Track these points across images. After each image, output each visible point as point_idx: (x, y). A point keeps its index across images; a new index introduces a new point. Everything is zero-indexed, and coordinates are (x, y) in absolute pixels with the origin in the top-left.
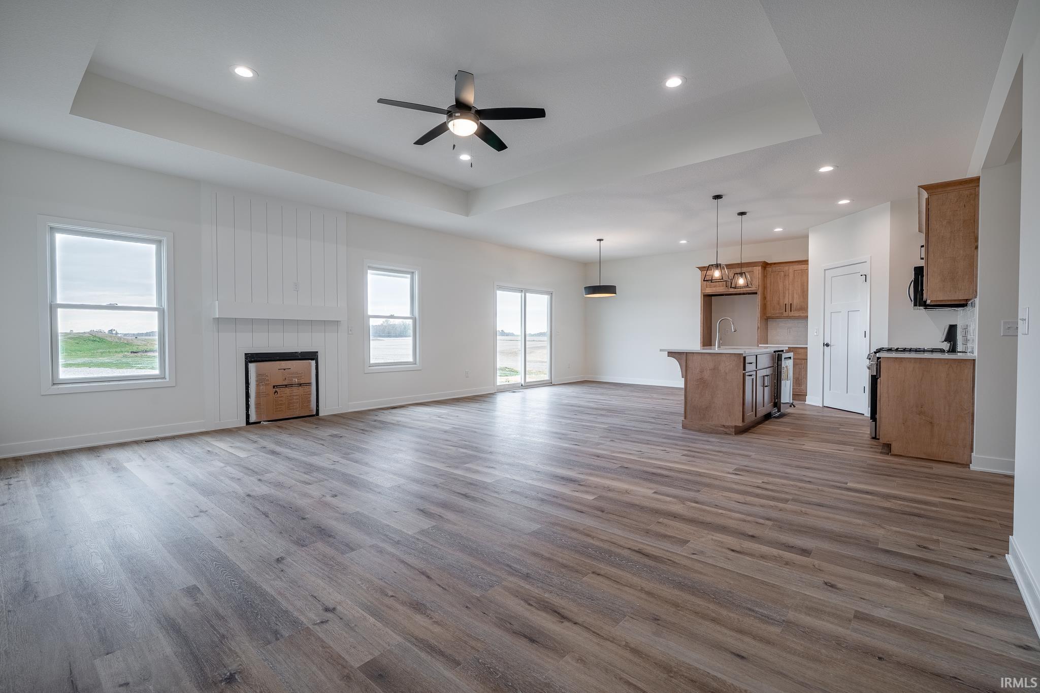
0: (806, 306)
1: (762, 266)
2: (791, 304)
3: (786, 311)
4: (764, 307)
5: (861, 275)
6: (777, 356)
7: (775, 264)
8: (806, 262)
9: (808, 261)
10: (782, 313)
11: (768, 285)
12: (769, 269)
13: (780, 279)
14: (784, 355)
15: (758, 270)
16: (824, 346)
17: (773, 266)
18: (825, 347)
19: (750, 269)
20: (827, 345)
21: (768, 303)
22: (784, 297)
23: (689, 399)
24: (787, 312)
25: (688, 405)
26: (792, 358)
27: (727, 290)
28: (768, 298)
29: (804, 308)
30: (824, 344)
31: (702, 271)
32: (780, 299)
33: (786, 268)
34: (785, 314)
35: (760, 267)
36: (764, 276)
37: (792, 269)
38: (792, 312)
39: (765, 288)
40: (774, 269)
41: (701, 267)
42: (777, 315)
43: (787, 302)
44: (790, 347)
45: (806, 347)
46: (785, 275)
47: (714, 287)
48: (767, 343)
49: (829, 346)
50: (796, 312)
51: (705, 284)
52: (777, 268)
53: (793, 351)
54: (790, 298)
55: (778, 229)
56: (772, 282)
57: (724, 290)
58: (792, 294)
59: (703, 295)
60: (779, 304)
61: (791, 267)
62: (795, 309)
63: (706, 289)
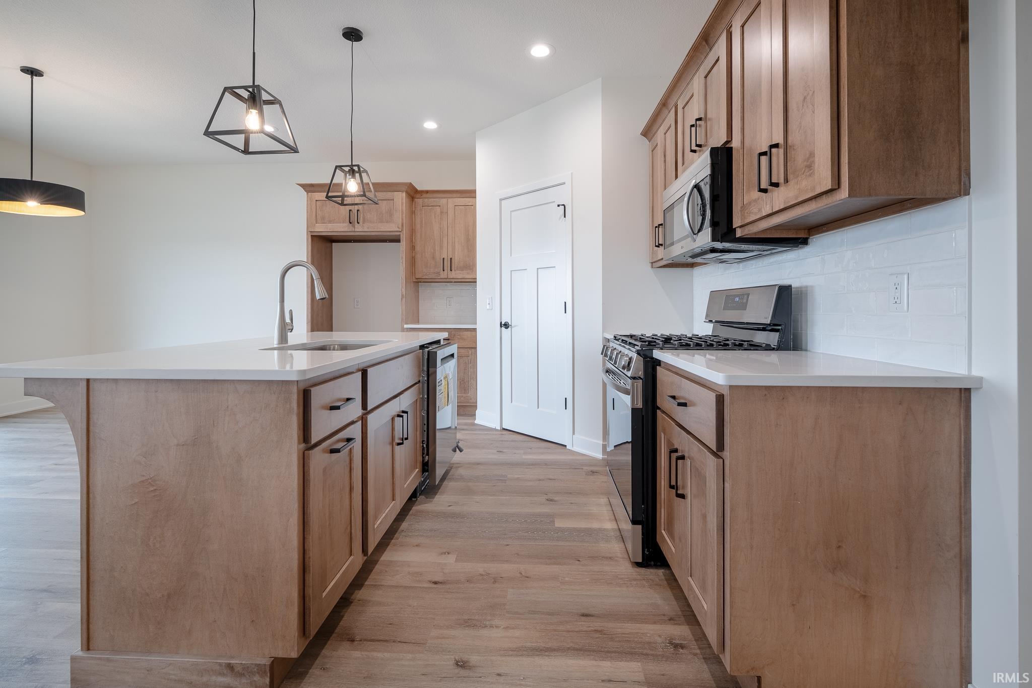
0: (471, 264)
1: (407, 192)
2: (451, 259)
3: (444, 271)
4: (412, 263)
5: (559, 206)
6: (426, 357)
7: (427, 192)
8: (472, 194)
9: (474, 192)
10: (438, 273)
11: (418, 226)
12: (419, 201)
13: (435, 217)
14: (441, 354)
15: (401, 198)
16: (501, 327)
17: (425, 195)
18: (503, 328)
19: (389, 195)
20: (506, 326)
21: (418, 256)
22: (441, 247)
23: (99, 565)
24: (446, 271)
25: (98, 589)
26: (456, 356)
27: (351, 229)
28: (418, 248)
29: (470, 266)
30: (501, 323)
31: (308, 192)
32: (434, 250)
33: (444, 201)
34: (443, 275)
35: (405, 195)
36: (412, 212)
37: (452, 202)
38: (453, 272)
39: (412, 232)
40: (426, 200)
41: (312, 185)
42: (430, 276)
43: (445, 256)
44: (451, 332)
45: (475, 330)
46: (442, 212)
47: (330, 222)
48: (418, 322)
49: (509, 329)
50: (458, 272)
51: (313, 216)
52: (430, 200)
53: (454, 335)
54: (450, 249)
55: (430, 125)
56: (423, 222)
57: (346, 229)
58: (452, 243)
59: (311, 236)
60: (434, 258)
61: (450, 200)
62: (457, 267)
63: (315, 225)
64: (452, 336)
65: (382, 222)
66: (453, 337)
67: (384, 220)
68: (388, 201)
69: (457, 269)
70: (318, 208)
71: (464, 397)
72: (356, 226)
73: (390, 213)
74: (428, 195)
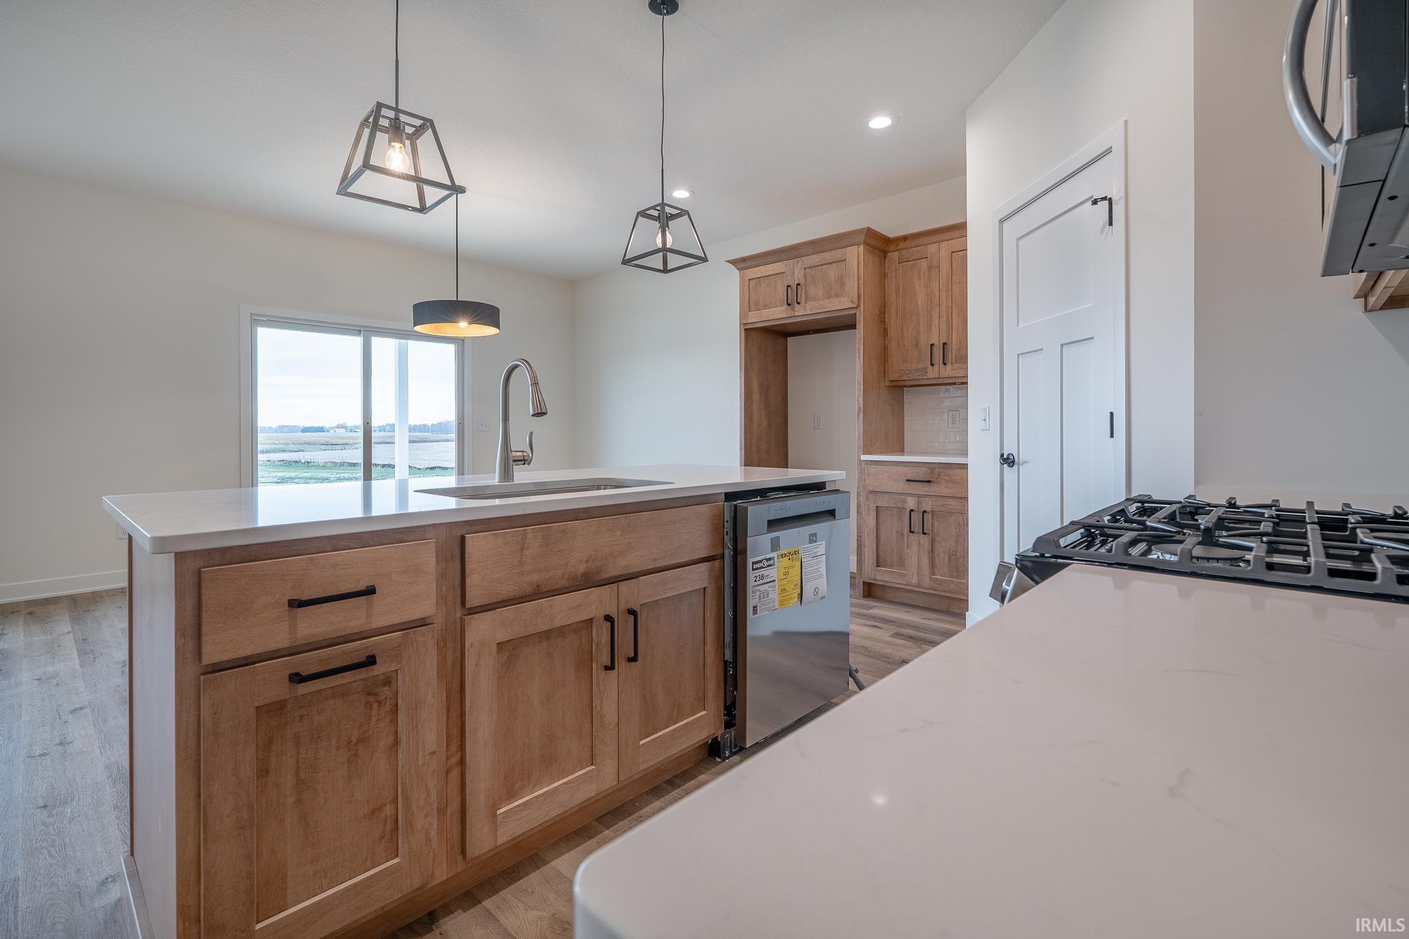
1: (865, 243)
2: (945, 344)
3: (933, 365)
4: (882, 357)
5: (1095, 203)
7: (906, 238)
10: (924, 370)
11: (891, 296)
12: (894, 256)
13: (919, 278)
15: (855, 255)
16: (1001, 462)
17: (902, 245)
18: (1005, 465)
19: (838, 254)
20: (1010, 461)
21: (893, 346)
22: (929, 326)
24: (936, 367)
27: (791, 313)
28: (892, 332)
30: (1002, 455)
31: (739, 269)
32: (918, 332)
33: (933, 248)
34: (932, 373)
35: (862, 248)
36: (879, 272)
38: (949, 367)
39: (883, 307)
40: (904, 252)
41: (743, 260)
42: (912, 376)
43: (934, 340)
44: (935, 468)
45: (964, 467)
46: (930, 268)
47: (766, 307)
48: (901, 451)
49: (1015, 467)
50: (956, 366)
51: (749, 303)
52: (911, 250)
53: (939, 475)
54: (944, 328)
55: (880, 122)
56: (901, 288)
57: (784, 315)
58: (947, 316)
59: (745, 329)
60: (917, 345)
61: (943, 245)
62: (956, 357)
63: (748, 314)
64: (936, 476)
65: (829, 297)
66: (937, 479)
67: (833, 294)
68: (838, 263)
69: (956, 361)
70: (751, 290)
71: (956, 584)
72: (796, 309)
73: (841, 282)
74: (907, 244)
